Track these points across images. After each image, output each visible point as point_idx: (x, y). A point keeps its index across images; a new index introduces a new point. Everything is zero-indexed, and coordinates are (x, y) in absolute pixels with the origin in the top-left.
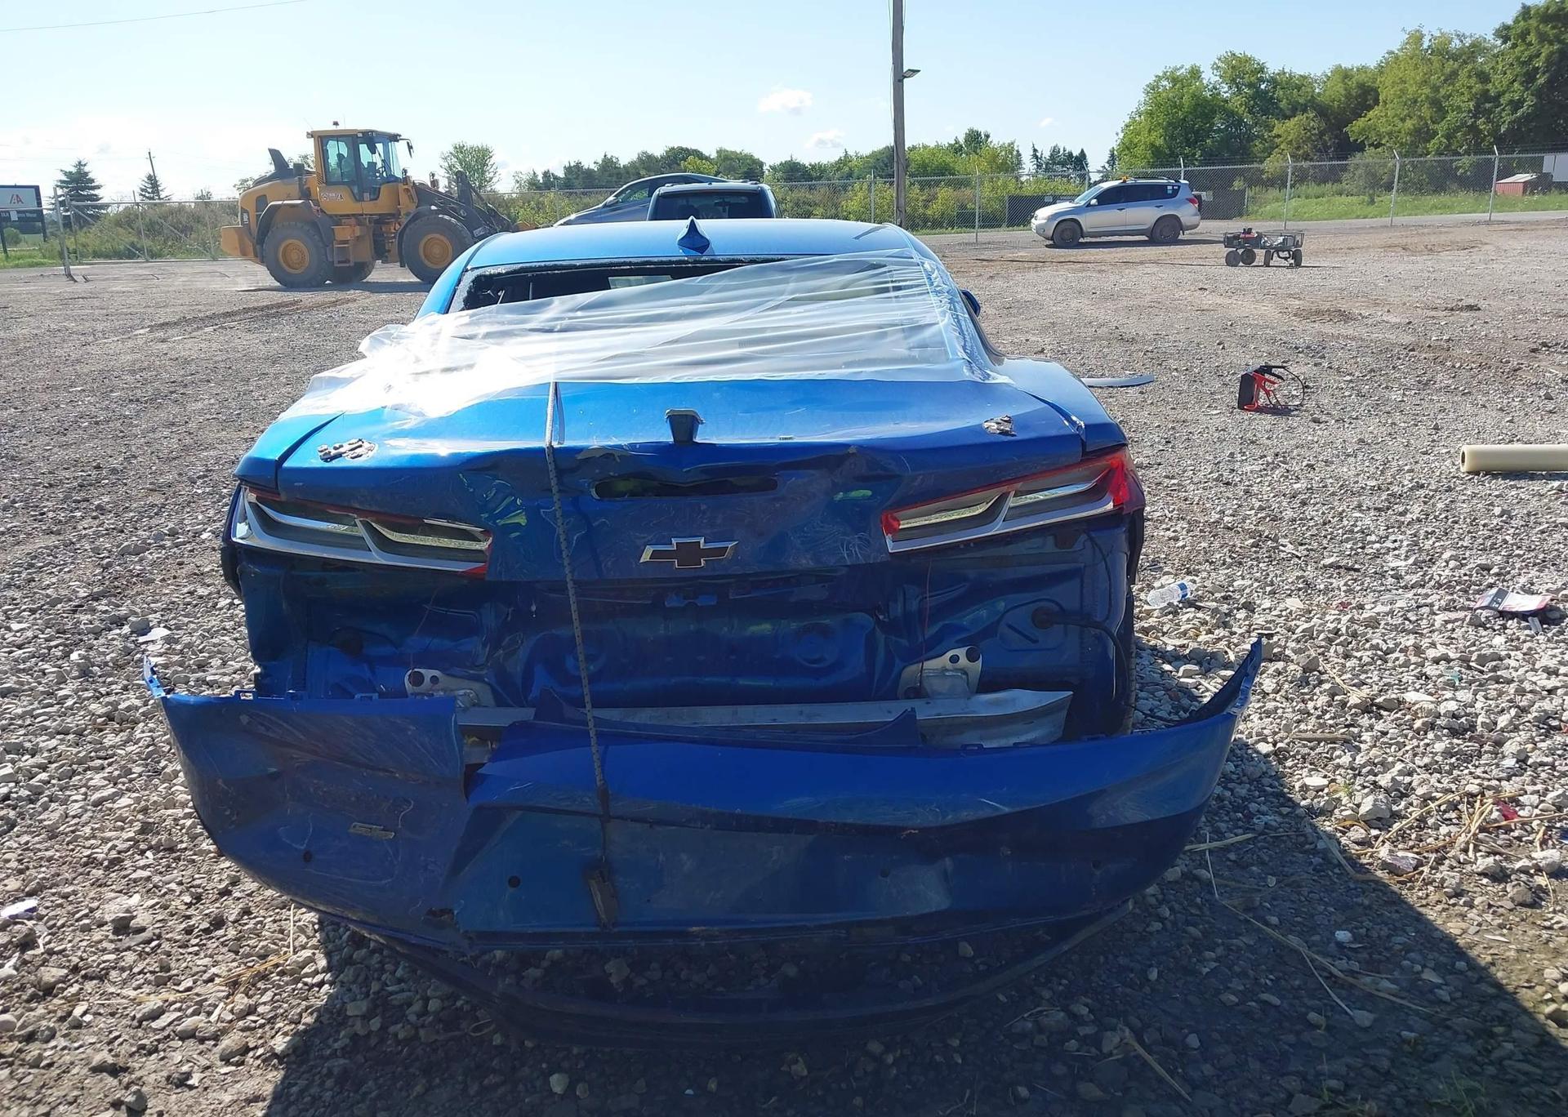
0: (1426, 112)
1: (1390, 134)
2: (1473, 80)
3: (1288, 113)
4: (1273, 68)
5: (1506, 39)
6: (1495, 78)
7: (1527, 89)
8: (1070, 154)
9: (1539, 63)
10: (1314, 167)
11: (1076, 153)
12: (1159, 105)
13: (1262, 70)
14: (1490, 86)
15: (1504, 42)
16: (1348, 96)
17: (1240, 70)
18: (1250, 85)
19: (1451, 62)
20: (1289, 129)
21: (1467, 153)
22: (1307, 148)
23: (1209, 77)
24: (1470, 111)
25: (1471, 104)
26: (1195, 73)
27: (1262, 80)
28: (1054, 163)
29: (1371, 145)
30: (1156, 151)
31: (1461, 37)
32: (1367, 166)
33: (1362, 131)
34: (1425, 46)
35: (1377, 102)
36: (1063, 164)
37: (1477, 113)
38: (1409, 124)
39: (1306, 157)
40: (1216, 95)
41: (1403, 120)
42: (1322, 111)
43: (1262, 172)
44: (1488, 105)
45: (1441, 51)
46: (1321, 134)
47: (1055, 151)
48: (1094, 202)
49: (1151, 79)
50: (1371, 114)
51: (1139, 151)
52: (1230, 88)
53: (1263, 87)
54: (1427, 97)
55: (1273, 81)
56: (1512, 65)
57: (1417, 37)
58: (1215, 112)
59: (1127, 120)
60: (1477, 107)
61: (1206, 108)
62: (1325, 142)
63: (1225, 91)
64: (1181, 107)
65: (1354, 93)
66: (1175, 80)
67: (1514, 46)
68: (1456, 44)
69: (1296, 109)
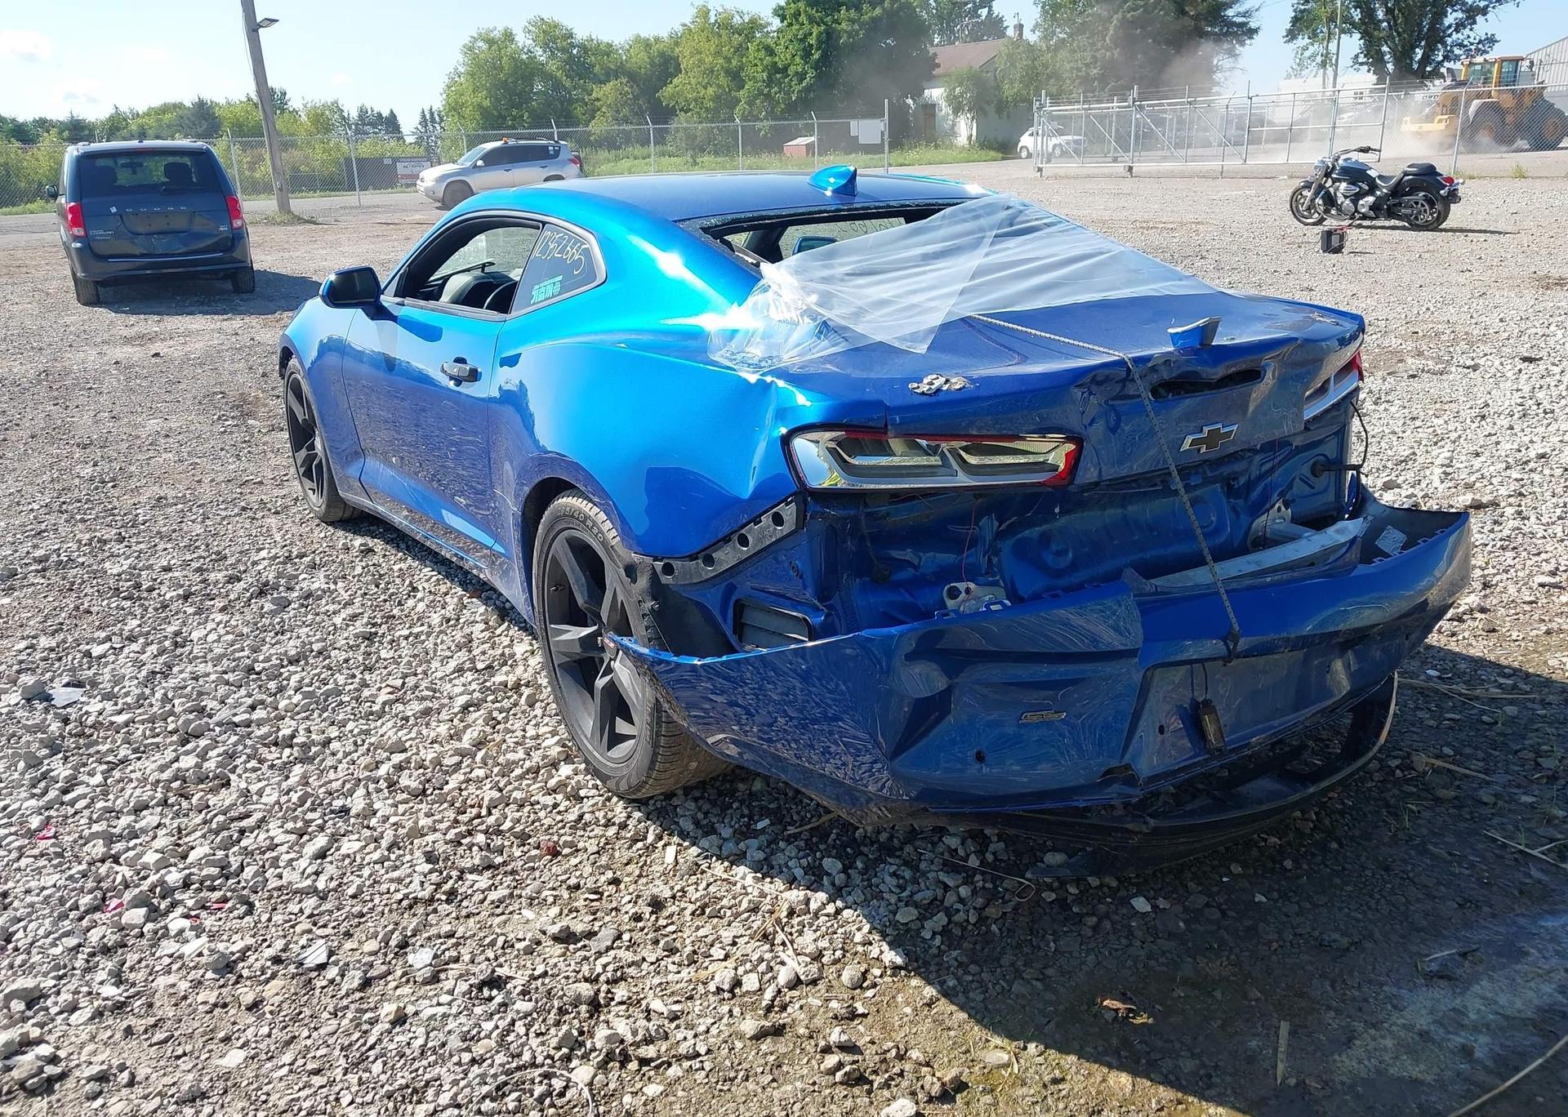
0: (723, 80)
1: (696, 100)
2: (762, 54)
3: (602, 78)
4: (581, 35)
5: (783, 18)
6: (779, 49)
7: (807, 63)
8: (380, 115)
9: (812, 41)
10: (636, 130)
11: (386, 113)
12: (478, 66)
13: (571, 36)
14: (777, 59)
15: (782, 22)
16: (652, 64)
17: (552, 35)
18: (563, 50)
19: (736, 36)
20: (606, 92)
21: (766, 118)
22: (625, 111)
23: (522, 40)
24: (764, 81)
25: (765, 75)
26: (509, 36)
27: (573, 46)
28: (364, 124)
29: (682, 110)
30: (484, 112)
31: (741, 14)
32: (685, 129)
33: (672, 97)
34: (712, 20)
35: (678, 70)
36: (373, 125)
37: (770, 82)
38: (711, 91)
39: (626, 121)
40: (532, 58)
41: (705, 88)
42: (633, 77)
43: (589, 134)
44: (778, 76)
45: (725, 24)
46: (636, 98)
47: (363, 112)
48: (480, 163)
49: (467, 40)
50: (675, 81)
51: (467, 112)
52: (545, 52)
53: (575, 52)
54: (722, 67)
55: (583, 48)
56: (791, 41)
57: (704, 13)
58: (534, 75)
59: (447, 81)
60: (770, 77)
61: (526, 71)
62: (640, 107)
63: (541, 55)
64: (502, 68)
65: (657, 60)
66: (491, 42)
67: (790, 25)
68: (737, 20)
69: (609, 75)
